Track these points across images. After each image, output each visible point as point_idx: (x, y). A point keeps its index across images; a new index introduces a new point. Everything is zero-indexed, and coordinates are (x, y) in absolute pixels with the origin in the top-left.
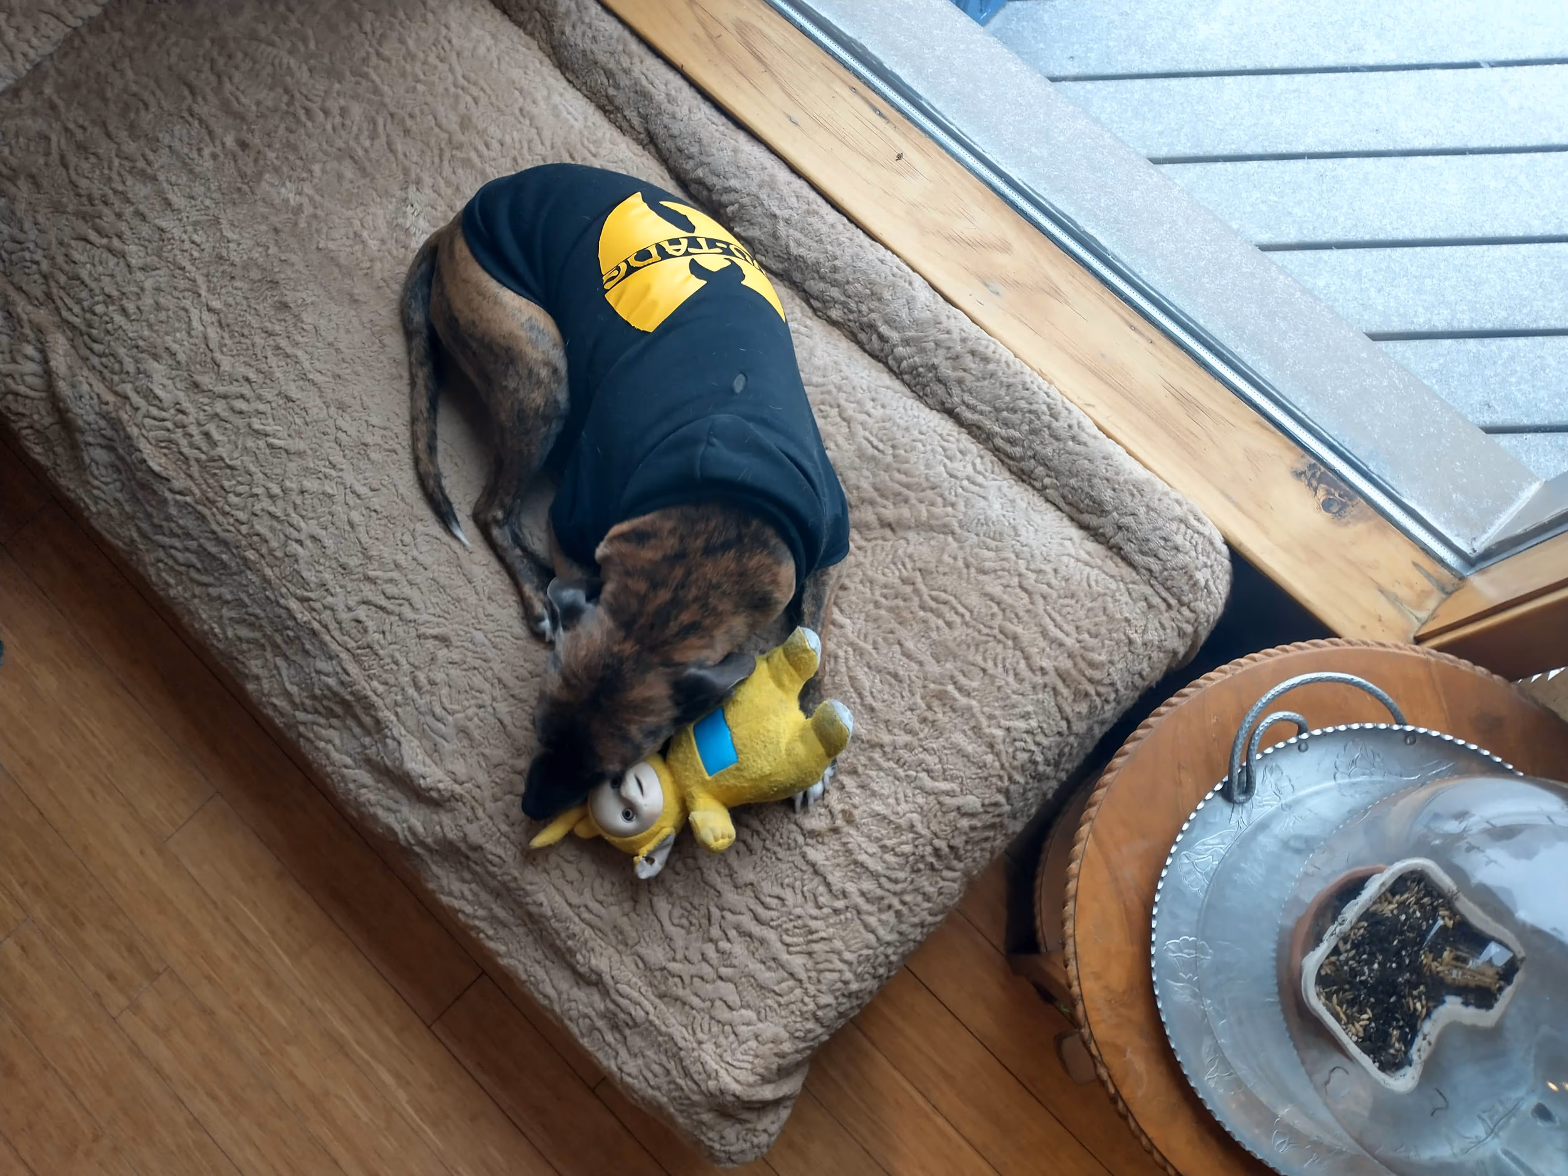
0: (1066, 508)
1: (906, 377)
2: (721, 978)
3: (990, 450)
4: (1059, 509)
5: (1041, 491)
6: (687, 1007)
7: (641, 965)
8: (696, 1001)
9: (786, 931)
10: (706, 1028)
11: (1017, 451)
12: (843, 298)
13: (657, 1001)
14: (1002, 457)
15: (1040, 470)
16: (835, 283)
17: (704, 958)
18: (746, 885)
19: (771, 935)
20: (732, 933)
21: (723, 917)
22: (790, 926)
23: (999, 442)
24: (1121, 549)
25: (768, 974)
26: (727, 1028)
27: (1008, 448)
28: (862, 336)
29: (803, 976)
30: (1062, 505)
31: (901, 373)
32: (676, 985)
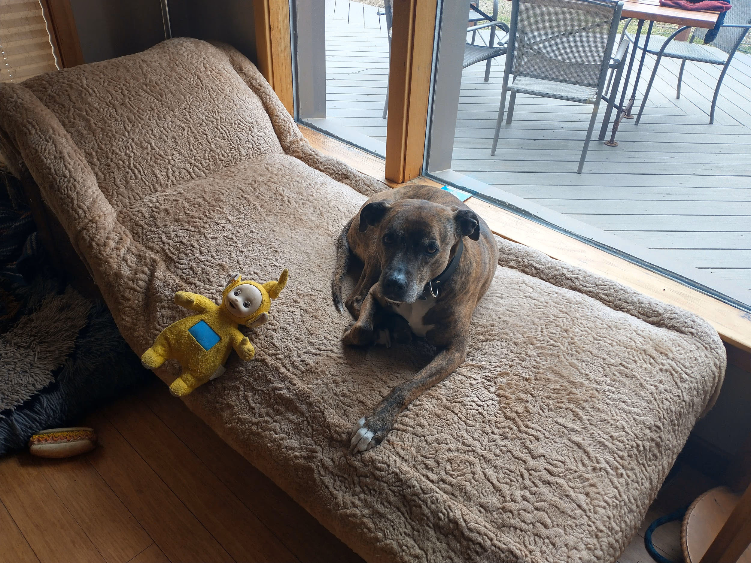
0: (642, 317)
1: (551, 280)
2: (537, 509)
3: (598, 299)
4: (638, 318)
5: (628, 312)
6: (518, 531)
7: (482, 510)
8: (524, 526)
9: (570, 480)
10: (532, 542)
11: (611, 299)
12: (515, 258)
13: (497, 532)
14: (605, 302)
15: (625, 305)
16: (511, 254)
17: (525, 499)
18: (539, 456)
19: (561, 481)
20: (538, 482)
21: (530, 474)
22: (571, 477)
23: (602, 296)
24: (675, 327)
25: (565, 505)
26: (547, 541)
27: (606, 298)
28: (527, 270)
29: (586, 507)
30: (639, 315)
31: (548, 279)
32: (508, 517)
